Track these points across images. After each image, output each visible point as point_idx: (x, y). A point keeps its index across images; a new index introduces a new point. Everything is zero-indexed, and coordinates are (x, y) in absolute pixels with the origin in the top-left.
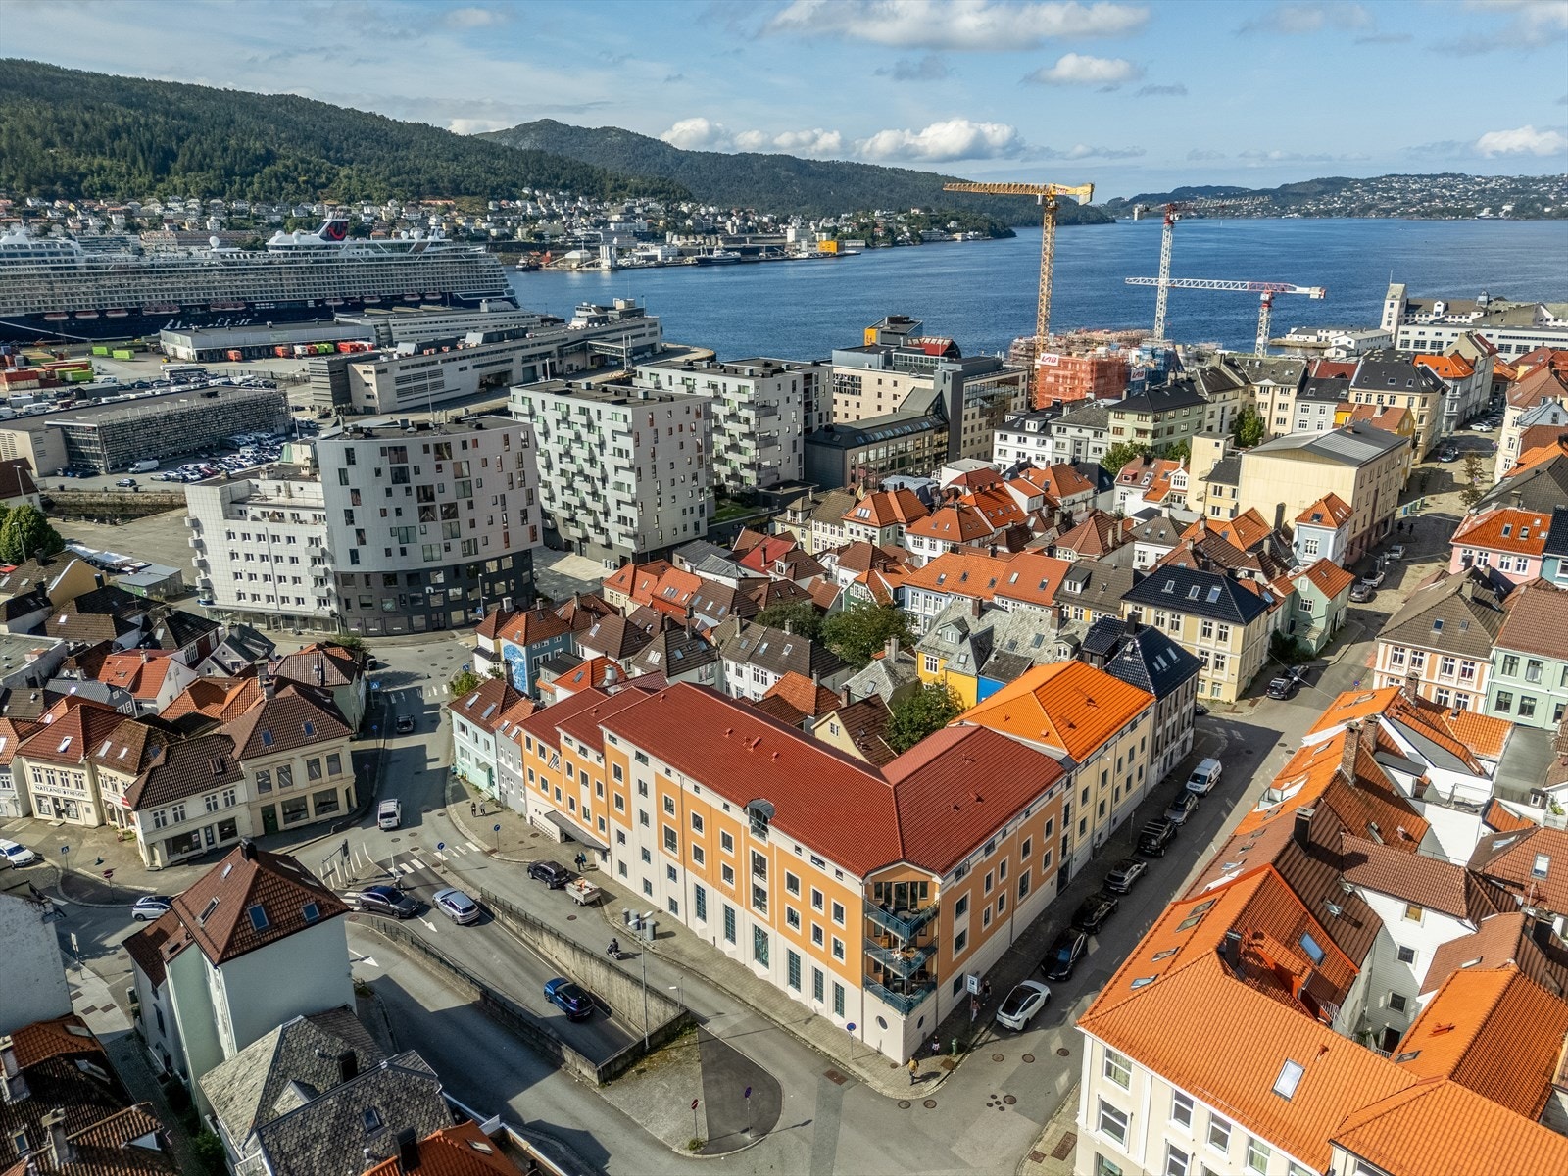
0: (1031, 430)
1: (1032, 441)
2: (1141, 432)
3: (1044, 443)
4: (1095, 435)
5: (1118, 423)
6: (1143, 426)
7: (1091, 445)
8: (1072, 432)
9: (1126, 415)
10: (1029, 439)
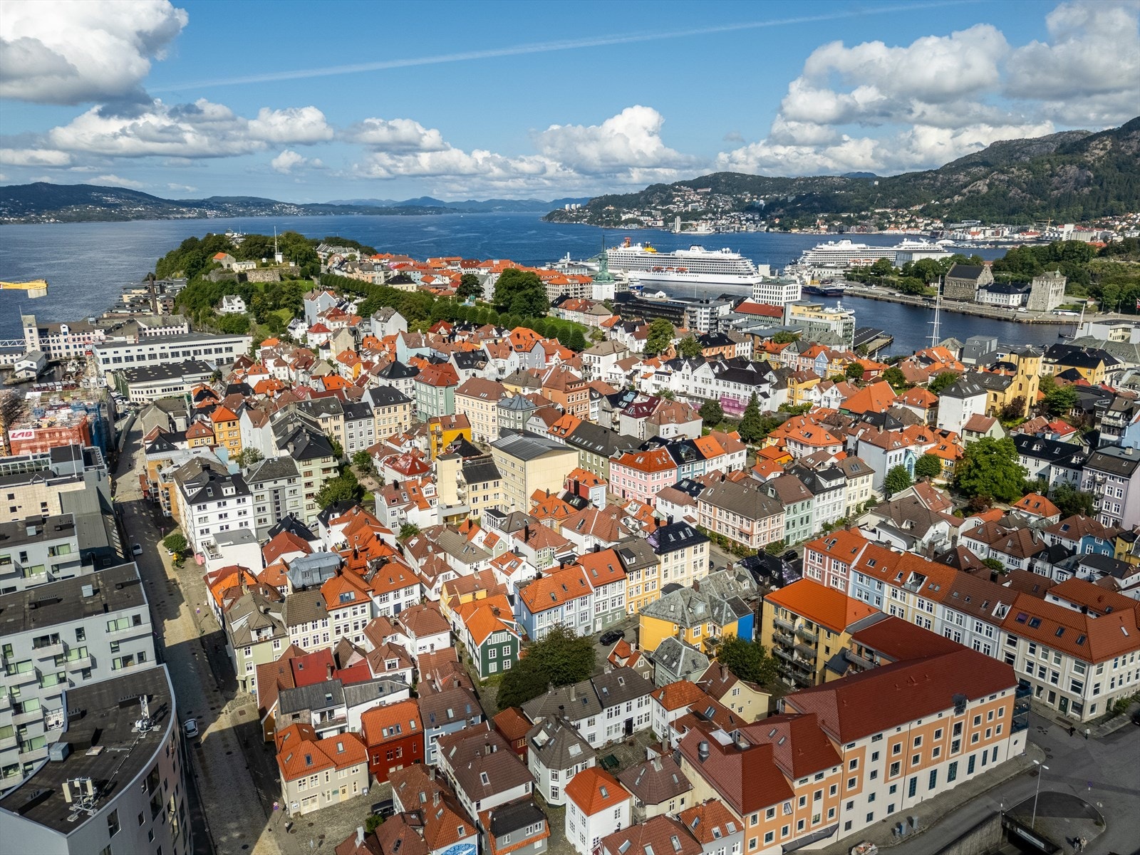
0: (230, 493)
1: (232, 503)
2: (326, 470)
3: (244, 500)
4: (290, 481)
5: (307, 468)
6: (326, 465)
7: (287, 491)
8: (269, 485)
9: (313, 461)
10: (228, 502)
